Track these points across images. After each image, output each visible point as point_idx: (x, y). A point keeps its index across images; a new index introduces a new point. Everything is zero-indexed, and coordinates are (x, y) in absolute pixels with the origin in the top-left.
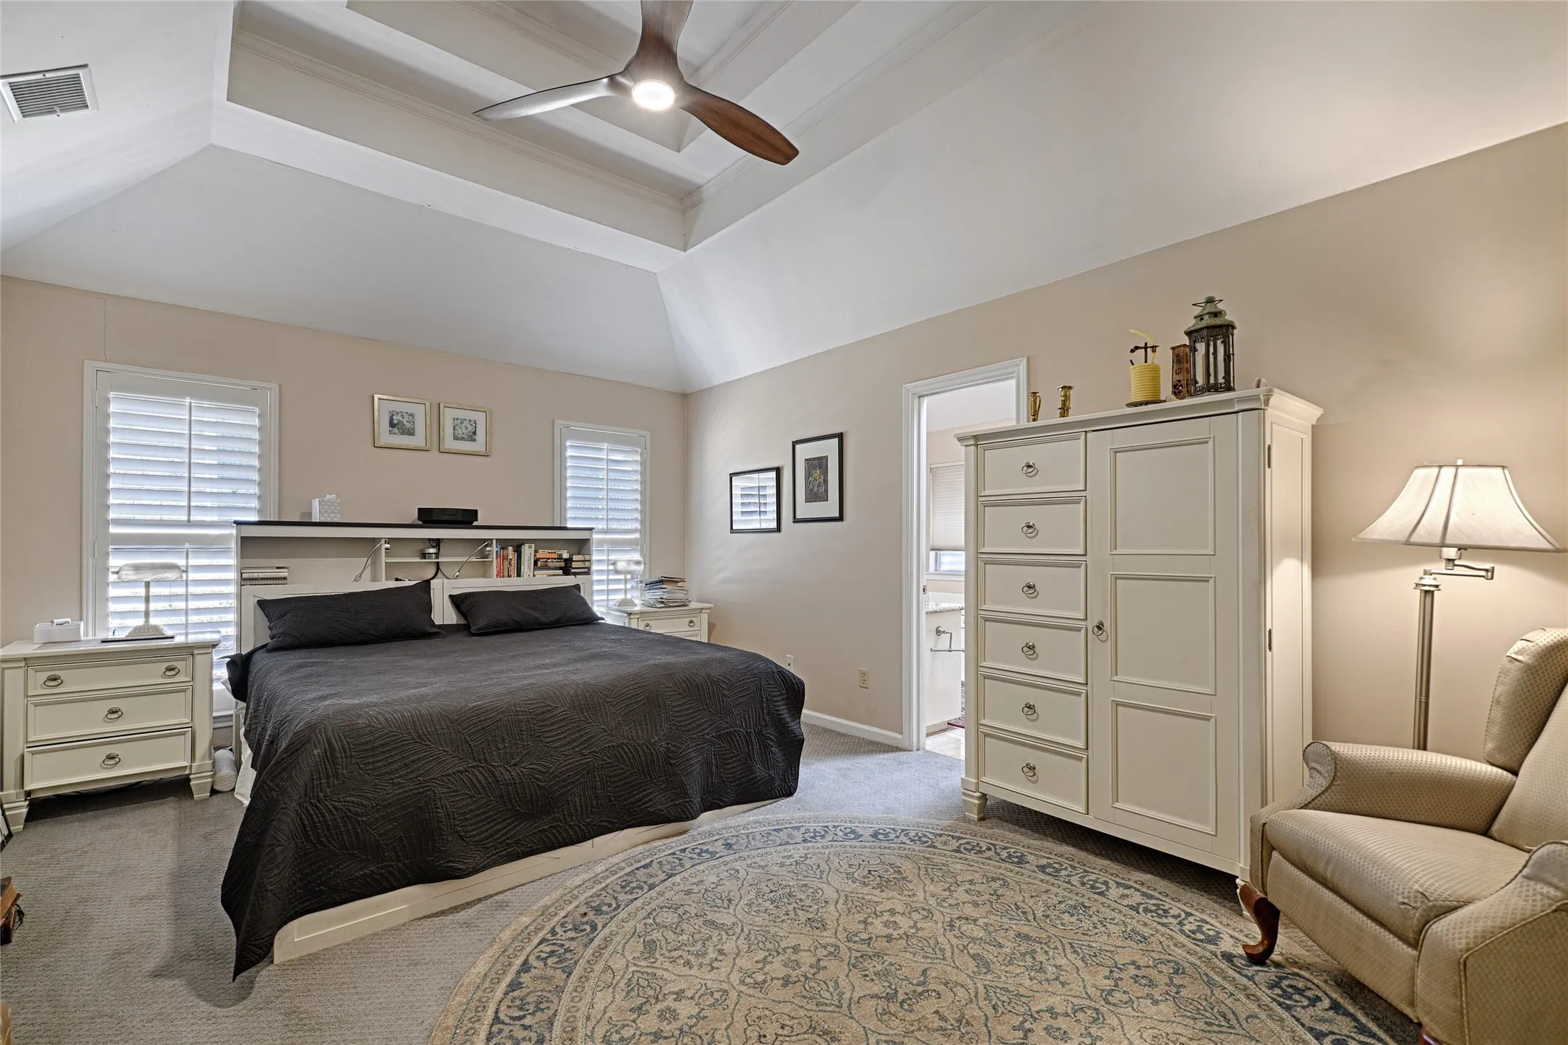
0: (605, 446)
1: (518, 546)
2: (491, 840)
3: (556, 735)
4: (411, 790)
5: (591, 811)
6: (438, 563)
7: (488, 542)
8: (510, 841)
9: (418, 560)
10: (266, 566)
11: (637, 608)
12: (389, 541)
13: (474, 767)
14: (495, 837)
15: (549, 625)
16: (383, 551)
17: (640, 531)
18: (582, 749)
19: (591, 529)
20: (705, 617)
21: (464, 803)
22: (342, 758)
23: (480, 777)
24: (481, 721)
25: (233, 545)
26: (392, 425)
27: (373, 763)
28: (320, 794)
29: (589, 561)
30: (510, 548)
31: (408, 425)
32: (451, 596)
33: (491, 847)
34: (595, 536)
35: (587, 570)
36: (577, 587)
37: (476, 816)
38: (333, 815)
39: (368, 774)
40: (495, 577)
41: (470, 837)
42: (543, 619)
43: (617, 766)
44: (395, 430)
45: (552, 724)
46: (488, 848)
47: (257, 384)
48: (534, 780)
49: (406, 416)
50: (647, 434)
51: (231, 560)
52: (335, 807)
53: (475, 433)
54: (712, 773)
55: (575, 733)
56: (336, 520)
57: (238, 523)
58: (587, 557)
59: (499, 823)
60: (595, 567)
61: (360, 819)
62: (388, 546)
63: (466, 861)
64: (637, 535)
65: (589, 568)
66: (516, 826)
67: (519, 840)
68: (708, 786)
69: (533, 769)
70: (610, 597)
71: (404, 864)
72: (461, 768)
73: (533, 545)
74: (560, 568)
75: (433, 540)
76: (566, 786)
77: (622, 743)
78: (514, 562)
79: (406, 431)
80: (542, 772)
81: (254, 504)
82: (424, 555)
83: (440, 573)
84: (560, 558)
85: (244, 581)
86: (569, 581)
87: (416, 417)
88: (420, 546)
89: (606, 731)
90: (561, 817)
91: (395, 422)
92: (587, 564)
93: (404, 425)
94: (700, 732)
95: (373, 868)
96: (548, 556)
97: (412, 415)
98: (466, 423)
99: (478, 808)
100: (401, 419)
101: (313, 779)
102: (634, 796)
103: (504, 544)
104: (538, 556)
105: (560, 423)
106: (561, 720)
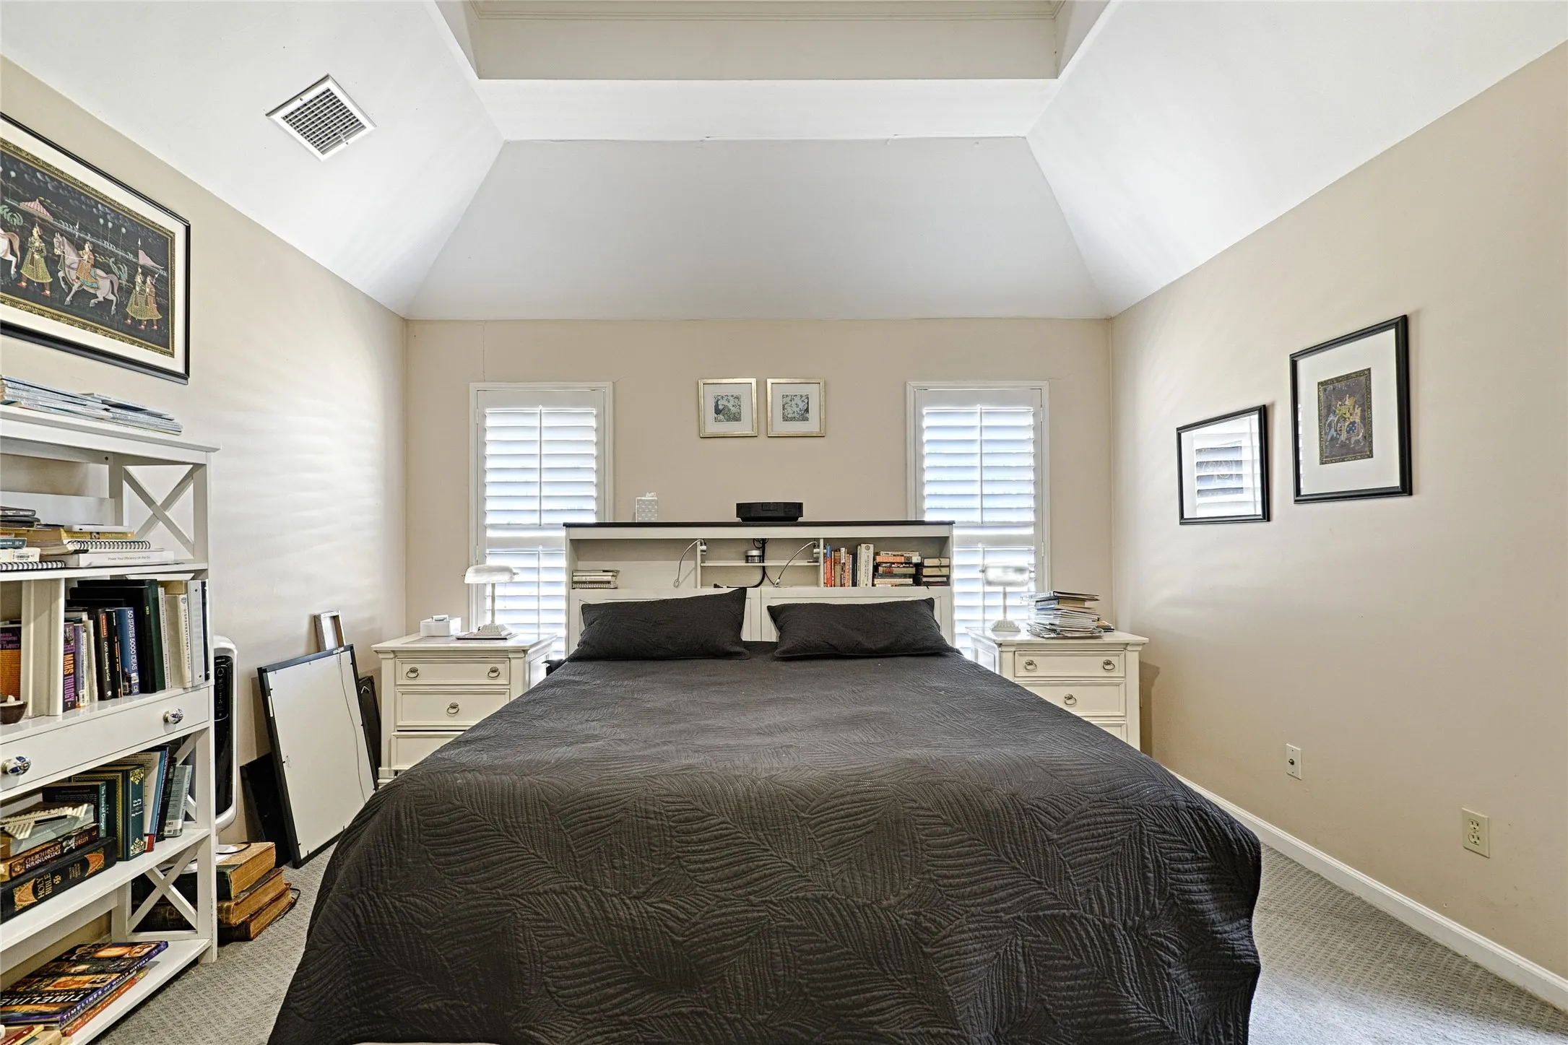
0: (978, 408)
1: (853, 546)
2: (596, 1008)
3: (707, 861)
4: (487, 905)
5: (766, 1004)
6: (764, 567)
7: (815, 542)
8: (626, 1018)
9: (742, 563)
10: (593, 569)
11: (1024, 636)
12: (705, 542)
13: (575, 889)
14: (603, 1006)
15: (875, 652)
16: (699, 553)
17: (1034, 524)
18: (750, 894)
19: (951, 523)
20: (1133, 658)
21: (558, 941)
22: (409, 840)
23: (583, 906)
24: (592, 818)
25: (564, 548)
26: (718, 411)
27: (445, 855)
28: (380, 884)
29: (949, 566)
30: (843, 550)
31: (733, 410)
32: (769, 608)
33: (595, 1020)
34: (957, 532)
35: (945, 579)
36: (930, 603)
37: (574, 966)
38: (392, 917)
39: (439, 870)
40: (822, 585)
41: (563, 997)
42: (868, 644)
43: (813, 934)
44: (721, 417)
45: (701, 842)
46: (591, 1022)
47: (594, 385)
48: (664, 929)
49: (731, 399)
50: (1044, 385)
51: (562, 562)
52: (395, 907)
53: (807, 410)
54: (1020, 989)
55: (739, 863)
56: (653, 520)
57: (567, 525)
58: (944, 562)
59: (609, 985)
60: (956, 575)
61: (423, 931)
62: (704, 547)
63: (554, 1034)
64: (1030, 531)
65: (948, 577)
66: (635, 997)
67: (641, 1020)
68: (1009, 1011)
69: (664, 910)
70: (988, 616)
71: (480, 1009)
72: (557, 887)
73: (871, 546)
74: (910, 576)
75: (758, 540)
76: (720, 950)
77: (823, 896)
78: (849, 566)
79: (732, 416)
80: (678, 918)
81: (592, 505)
82: (747, 558)
83: (766, 579)
84: (908, 563)
85: (574, 584)
86: (920, 593)
87: (742, 399)
88: (743, 548)
89: (794, 869)
90: (712, 1000)
91: (721, 407)
92: (945, 572)
93: (729, 410)
94: (990, 903)
95: (439, 1004)
96: (891, 560)
97: (737, 398)
98: (797, 400)
99: (580, 954)
100: (726, 403)
101: (371, 865)
102: (848, 994)
103: (833, 544)
104: (879, 559)
105: (912, 384)
106: (716, 838)
